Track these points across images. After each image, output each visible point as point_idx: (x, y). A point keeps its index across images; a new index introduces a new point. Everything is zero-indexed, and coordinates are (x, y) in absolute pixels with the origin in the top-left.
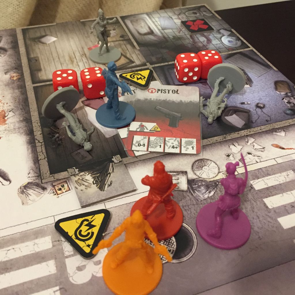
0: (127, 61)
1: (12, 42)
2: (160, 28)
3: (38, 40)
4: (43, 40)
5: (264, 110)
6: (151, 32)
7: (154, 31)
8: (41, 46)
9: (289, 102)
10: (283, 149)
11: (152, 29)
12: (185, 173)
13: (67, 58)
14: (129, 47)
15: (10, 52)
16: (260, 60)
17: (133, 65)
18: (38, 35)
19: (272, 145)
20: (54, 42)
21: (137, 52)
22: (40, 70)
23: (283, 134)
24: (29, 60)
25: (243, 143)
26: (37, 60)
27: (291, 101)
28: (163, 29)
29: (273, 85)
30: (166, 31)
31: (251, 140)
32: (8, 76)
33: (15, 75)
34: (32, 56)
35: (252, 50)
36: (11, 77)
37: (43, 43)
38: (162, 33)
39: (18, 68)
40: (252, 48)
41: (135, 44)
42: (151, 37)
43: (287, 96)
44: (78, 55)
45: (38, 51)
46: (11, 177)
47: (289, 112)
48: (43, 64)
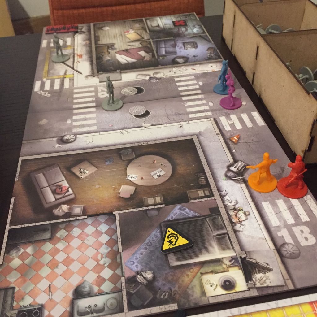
0: (141, 38)
1: (88, 29)
2: (164, 24)
3: (100, 28)
4: (103, 28)
5: (196, 58)
6: (158, 26)
7: (160, 25)
8: (101, 31)
9: (210, 55)
10: (195, 70)
11: (159, 24)
12: (150, 75)
13: (113, 36)
14: (144, 32)
15: (87, 33)
16: (207, 39)
17: (143, 39)
18: (101, 26)
19: (192, 69)
20: (108, 30)
21: (147, 34)
22: (99, 40)
23: (198, 65)
24: (95, 36)
25: (179, 68)
26: (98, 37)
27: (211, 55)
28: (165, 25)
29: (207, 49)
30: (166, 26)
31: (184, 67)
32: (84, 43)
33: (88, 42)
34: (97, 35)
35: (207, 35)
36: (86, 43)
37: (102, 30)
38: (163, 26)
39: (90, 39)
40: (207, 34)
41: (148, 31)
42: (158, 28)
43: (211, 53)
44: (118, 35)
45: (100, 33)
46: (82, 73)
47: (207, 59)
48: (101, 38)
